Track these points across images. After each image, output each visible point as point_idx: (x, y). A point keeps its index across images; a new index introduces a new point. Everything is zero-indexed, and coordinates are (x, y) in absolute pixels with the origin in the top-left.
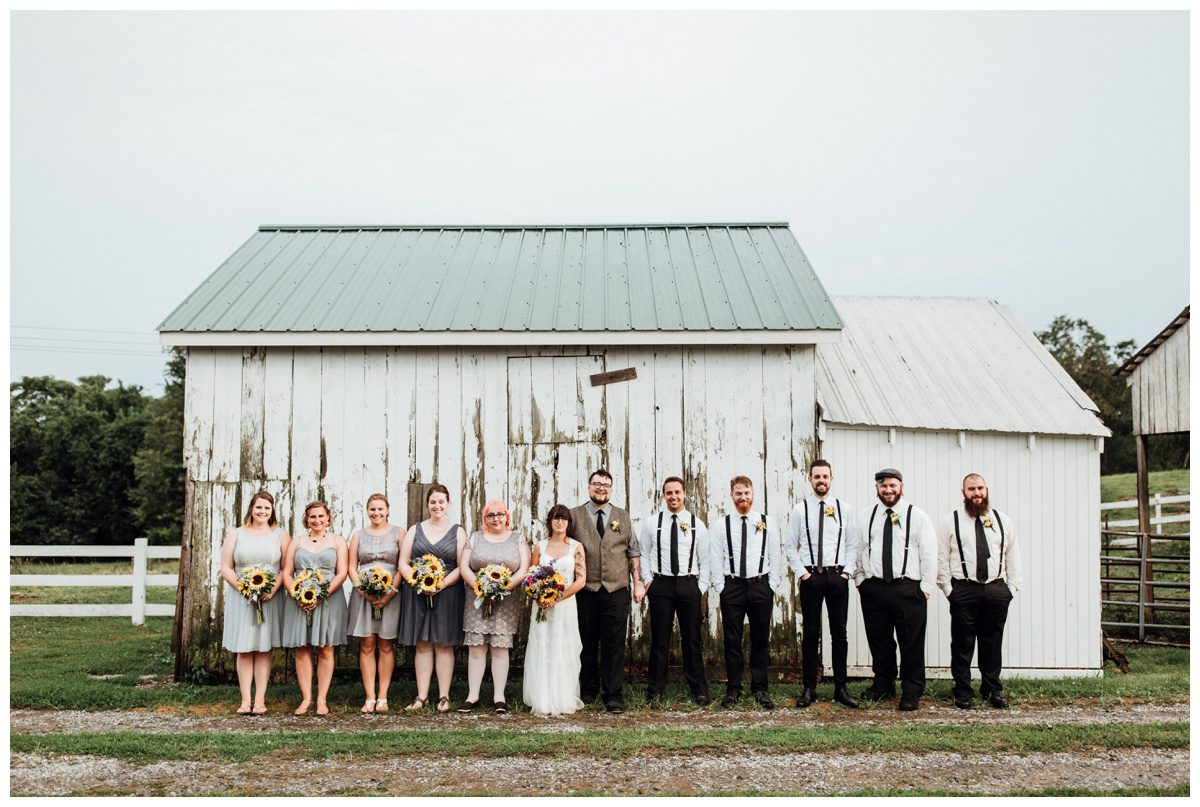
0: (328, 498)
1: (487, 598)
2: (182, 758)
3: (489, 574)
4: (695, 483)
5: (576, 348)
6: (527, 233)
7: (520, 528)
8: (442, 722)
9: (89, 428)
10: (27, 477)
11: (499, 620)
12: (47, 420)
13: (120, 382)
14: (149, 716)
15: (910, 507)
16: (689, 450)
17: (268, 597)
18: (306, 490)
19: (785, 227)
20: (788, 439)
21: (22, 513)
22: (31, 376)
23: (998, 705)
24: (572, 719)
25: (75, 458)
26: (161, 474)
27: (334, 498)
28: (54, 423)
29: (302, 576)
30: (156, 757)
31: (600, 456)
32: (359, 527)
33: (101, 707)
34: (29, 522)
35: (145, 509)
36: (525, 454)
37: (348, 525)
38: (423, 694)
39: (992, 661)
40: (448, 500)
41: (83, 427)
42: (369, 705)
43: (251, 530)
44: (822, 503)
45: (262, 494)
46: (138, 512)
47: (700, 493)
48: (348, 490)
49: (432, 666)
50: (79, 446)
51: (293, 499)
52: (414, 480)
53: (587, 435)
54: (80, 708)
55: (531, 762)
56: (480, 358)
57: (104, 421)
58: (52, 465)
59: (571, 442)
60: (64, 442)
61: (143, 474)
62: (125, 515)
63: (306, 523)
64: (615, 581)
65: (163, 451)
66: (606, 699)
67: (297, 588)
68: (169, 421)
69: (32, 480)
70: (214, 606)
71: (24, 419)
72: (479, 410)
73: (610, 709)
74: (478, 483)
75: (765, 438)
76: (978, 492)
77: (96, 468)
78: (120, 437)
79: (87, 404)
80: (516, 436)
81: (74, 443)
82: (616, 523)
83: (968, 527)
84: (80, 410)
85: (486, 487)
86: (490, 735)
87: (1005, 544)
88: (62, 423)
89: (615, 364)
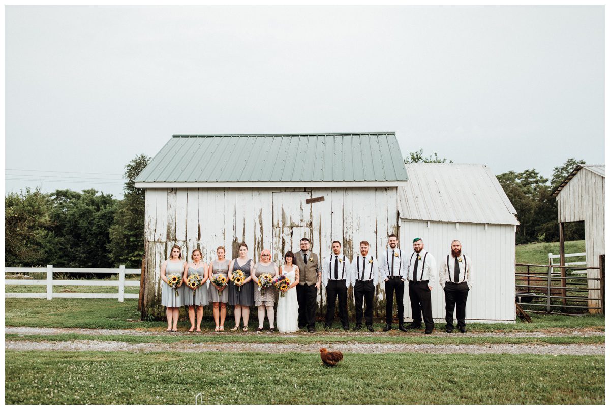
0: (201, 248)
1: (263, 286)
2: (148, 343)
3: (263, 277)
4: (348, 243)
5: (300, 188)
6: (284, 137)
7: (277, 260)
8: (244, 334)
9: (87, 214)
10: (59, 238)
11: (268, 296)
12: (67, 211)
13: (102, 192)
14: (134, 331)
15: (427, 253)
16: (345, 230)
17: (179, 286)
18: (192, 245)
19: (394, 134)
20: (386, 225)
21: (56, 255)
22: (60, 189)
23: (462, 331)
24: (294, 334)
25: (81, 229)
26: (122, 237)
27: (203, 248)
28: (71, 212)
29: (191, 277)
30: (139, 342)
31: (310, 232)
32: (213, 259)
33: (114, 328)
34: (60, 260)
35: (114, 253)
36: (280, 231)
37: (209, 259)
38: (238, 324)
39: (461, 315)
40: (247, 249)
41: (85, 214)
42: (217, 328)
43: (172, 260)
44: (393, 251)
45: (176, 246)
46: (111, 255)
47: (350, 247)
48: (209, 245)
49: (241, 314)
50: (83, 223)
51: (187, 249)
52: (235, 241)
53: (304, 224)
54: (107, 328)
55: (274, 345)
56: (262, 192)
57: (94, 211)
58: (70, 232)
59: (298, 226)
60: (76, 221)
61: (114, 237)
62: (105, 257)
63: (193, 258)
64: (311, 281)
65: (123, 226)
66: (308, 327)
67: (189, 282)
68: (126, 211)
69: (61, 239)
70: (156, 291)
71: (57, 210)
72: (261, 214)
73: (309, 331)
74: (261, 243)
75: (377, 225)
76: (456, 247)
77: (91, 234)
78: (102, 219)
79: (86, 203)
80: (276, 224)
81: (81, 222)
82: (311, 259)
83: (452, 261)
84: (84, 206)
85: (264, 244)
86: (262, 338)
87: (467, 268)
88: (75, 212)
89: (316, 195)
